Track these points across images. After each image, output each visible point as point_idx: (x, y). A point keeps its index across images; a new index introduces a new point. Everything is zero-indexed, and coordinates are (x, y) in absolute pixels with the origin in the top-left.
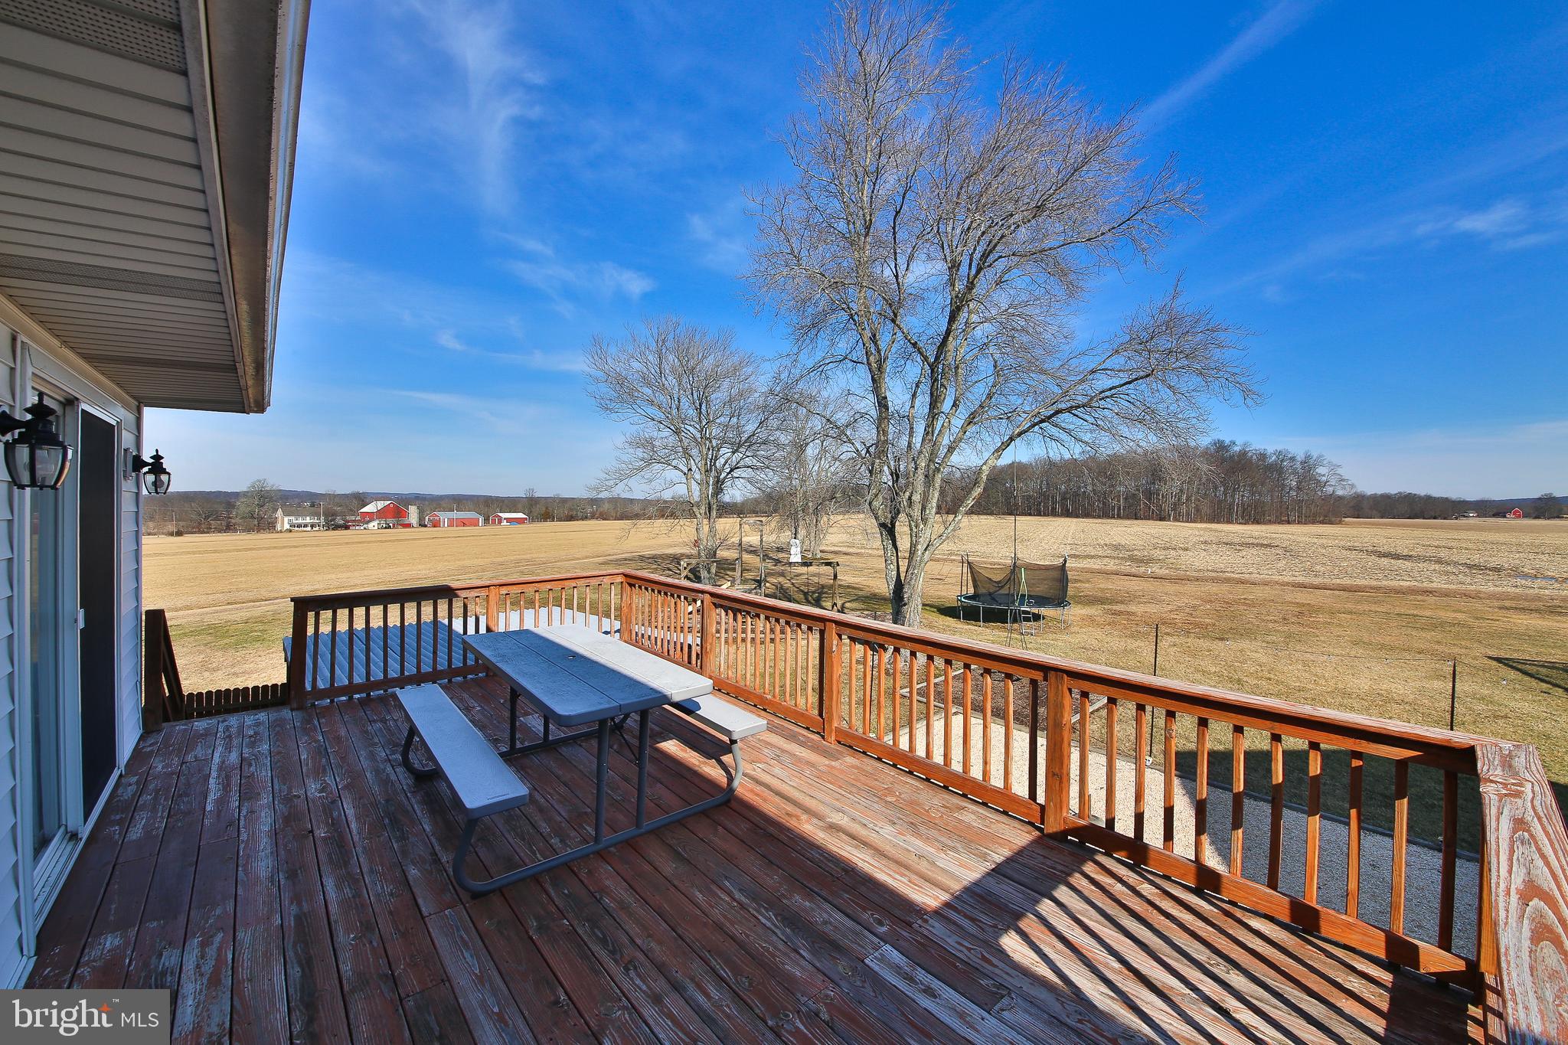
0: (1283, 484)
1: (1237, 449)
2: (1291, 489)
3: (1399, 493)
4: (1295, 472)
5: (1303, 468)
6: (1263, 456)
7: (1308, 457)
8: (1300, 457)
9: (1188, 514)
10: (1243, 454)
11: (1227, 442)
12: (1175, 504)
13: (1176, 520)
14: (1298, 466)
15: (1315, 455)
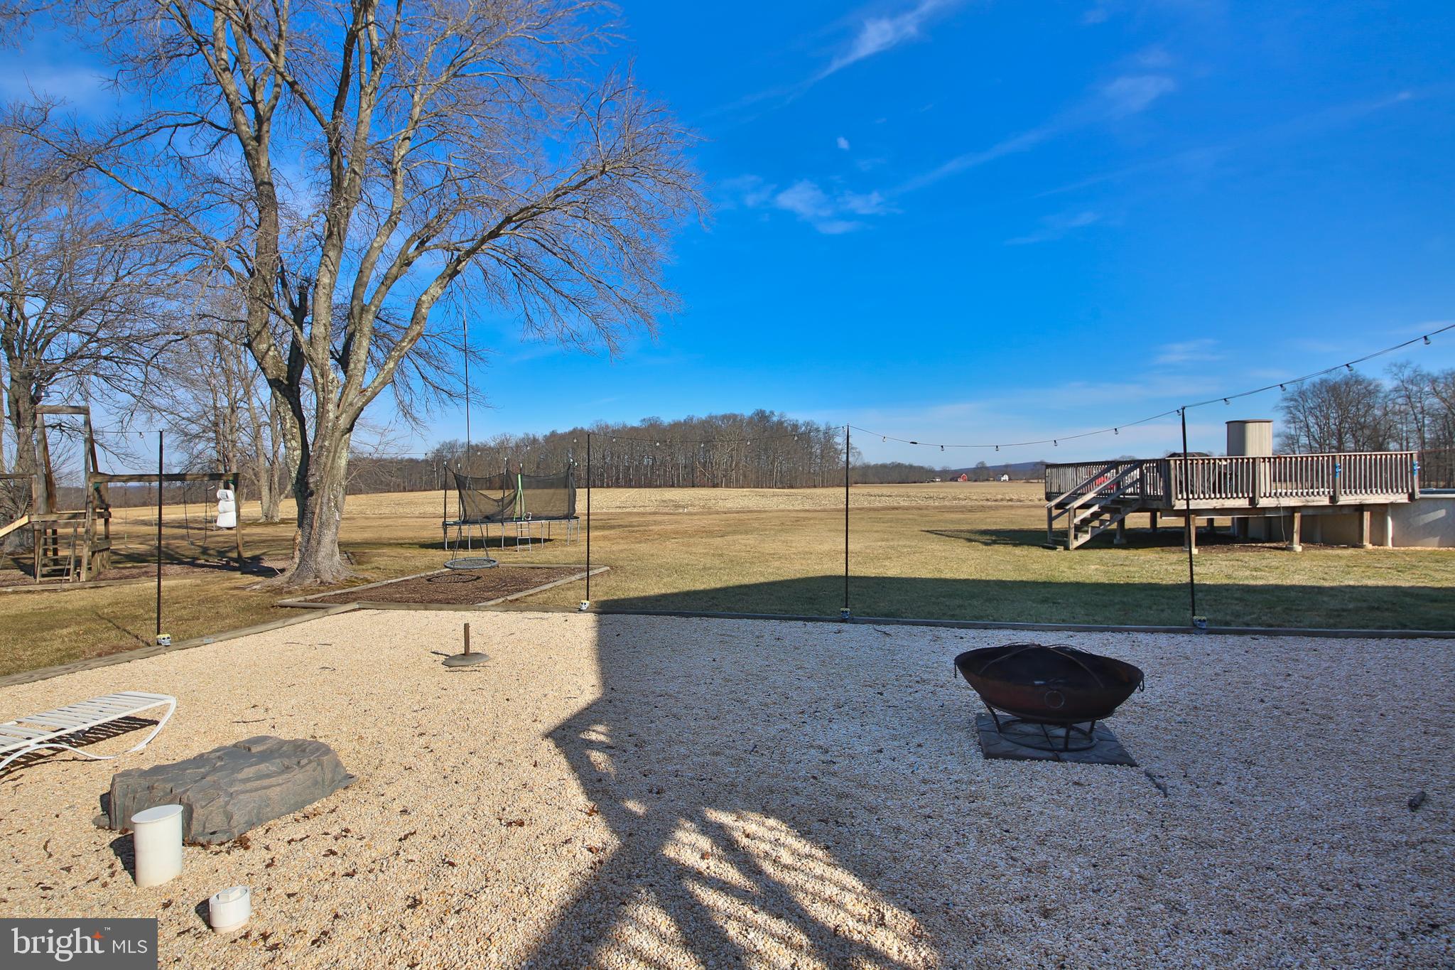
0: (810, 452)
1: (775, 419)
2: (816, 456)
3: (893, 463)
4: (819, 442)
5: (825, 437)
6: (795, 427)
7: (829, 428)
8: (823, 428)
9: (737, 481)
10: (780, 423)
11: (767, 413)
12: (726, 470)
13: (727, 486)
14: (821, 435)
15: (833, 426)
